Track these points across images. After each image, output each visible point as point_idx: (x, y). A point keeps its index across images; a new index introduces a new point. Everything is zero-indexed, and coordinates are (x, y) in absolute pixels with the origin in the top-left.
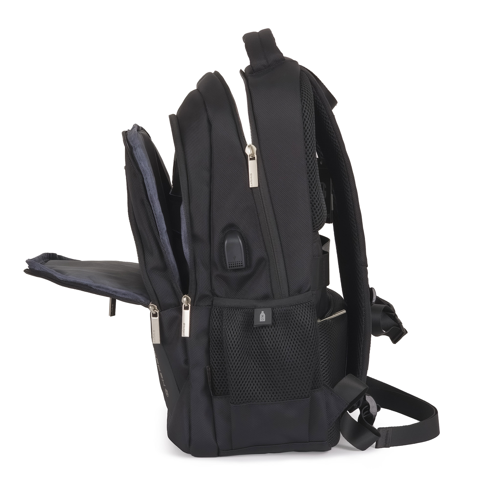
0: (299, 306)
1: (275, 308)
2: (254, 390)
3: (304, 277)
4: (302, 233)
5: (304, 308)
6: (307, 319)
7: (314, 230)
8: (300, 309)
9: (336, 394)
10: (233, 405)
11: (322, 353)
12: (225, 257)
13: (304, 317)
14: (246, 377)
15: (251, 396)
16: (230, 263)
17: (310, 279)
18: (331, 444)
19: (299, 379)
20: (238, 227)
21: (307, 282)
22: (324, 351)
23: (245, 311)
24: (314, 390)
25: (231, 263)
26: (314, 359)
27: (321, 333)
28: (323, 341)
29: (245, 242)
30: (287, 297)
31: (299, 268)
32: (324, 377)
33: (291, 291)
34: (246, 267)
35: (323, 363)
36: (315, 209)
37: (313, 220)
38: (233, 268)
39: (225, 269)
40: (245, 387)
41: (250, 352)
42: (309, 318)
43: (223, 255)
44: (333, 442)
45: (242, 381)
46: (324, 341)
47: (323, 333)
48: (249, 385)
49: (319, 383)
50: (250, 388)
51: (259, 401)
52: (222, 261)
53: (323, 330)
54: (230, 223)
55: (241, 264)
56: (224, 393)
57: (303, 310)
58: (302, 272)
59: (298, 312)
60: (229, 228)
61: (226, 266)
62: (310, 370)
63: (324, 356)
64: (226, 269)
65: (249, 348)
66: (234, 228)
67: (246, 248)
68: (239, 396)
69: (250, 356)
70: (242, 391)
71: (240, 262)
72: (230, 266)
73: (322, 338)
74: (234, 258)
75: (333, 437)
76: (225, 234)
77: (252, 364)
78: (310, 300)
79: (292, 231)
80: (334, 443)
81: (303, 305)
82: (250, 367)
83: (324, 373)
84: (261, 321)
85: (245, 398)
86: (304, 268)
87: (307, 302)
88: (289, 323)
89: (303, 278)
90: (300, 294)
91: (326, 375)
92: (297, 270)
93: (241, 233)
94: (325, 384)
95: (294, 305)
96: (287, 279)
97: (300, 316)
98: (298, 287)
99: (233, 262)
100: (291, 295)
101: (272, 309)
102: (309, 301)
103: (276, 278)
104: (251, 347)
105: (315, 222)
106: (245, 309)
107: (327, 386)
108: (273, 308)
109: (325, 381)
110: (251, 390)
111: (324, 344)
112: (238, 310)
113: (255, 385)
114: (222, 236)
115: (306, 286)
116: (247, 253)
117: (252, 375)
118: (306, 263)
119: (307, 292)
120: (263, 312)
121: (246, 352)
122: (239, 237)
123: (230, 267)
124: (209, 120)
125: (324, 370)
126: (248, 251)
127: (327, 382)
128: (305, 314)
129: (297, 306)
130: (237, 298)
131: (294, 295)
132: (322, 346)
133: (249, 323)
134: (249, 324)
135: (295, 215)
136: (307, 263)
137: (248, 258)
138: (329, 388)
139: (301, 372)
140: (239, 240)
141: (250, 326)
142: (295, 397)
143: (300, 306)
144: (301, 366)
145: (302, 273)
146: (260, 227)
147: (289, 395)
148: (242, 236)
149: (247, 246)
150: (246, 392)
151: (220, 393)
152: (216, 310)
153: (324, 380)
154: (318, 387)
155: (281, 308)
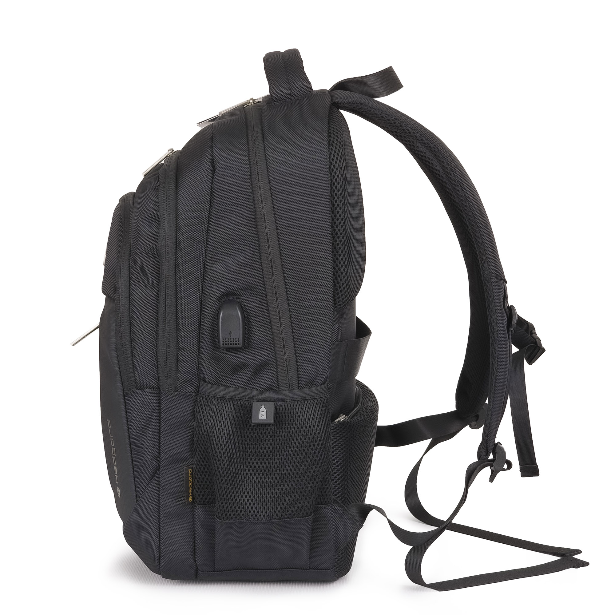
0: (309, 401)
1: (279, 402)
2: (246, 504)
3: (318, 365)
4: (318, 311)
5: (314, 405)
6: (317, 419)
7: (336, 309)
8: (310, 405)
9: (349, 513)
10: (219, 520)
11: (335, 461)
12: (218, 331)
13: (314, 416)
14: (238, 486)
15: (241, 511)
16: (224, 340)
17: (326, 369)
18: (337, 573)
19: (301, 492)
20: (238, 296)
21: (322, 373)
22: (338, 459)
23: (241, 404)
24: (321, 506)
25: (226, 339)
26: (321, 468)
27: (336, 437)
28: (337, 447)
29: (245, 315)
30: (295, 390)
31: (313, 354)
32: (336, 491)
33: (301, 383)
34: (243, 347)
35: (335, 474)
36: (338, 283)
37: (334, 296)
38: (227, 346)
39: (216, 347)
40: (235, 498)
41: (244, 456)
42: (320, 418)
43: (216, 329)
44: (340, 571)
45: (233, 491)
46: (339, 447)
47: (338, 437)
48: (240, 496)
49: (328, 498)
50: (242, 501)
51: (251, 518)
52: (214, 336)
53: (338, 433)
54: (229, 291)
55: (237, 341)
56: (208, 501)
57: (313, 408)
58: (316, 359)
59: (307, 409)
60: (226, 297)
61: (219, 343)
62: (315, 482)
63: (337, 465)
64: (218, 346)
65: (243, 450)
66: (233, 297)
67: (245, 323)
68: (228, 509)
69: (244, 460)
70: (232, 503)
71: (237, 340)
72: (225, 343)
73: (337, 443)
74: (229, 334)
75: (340, 565)
76: (221, 303)
77: (245, 470)
78: (324, 396)
79: (306, 308)
80: (342, 572)
81: (314, 402)
82: (243, 474)
83: (336, 486)
84: (260, 418)
85: (234, 513)
86: (319, 354)
87: (319, 398)
88: (294, 421)
89: (317, 367)
90: (312, 387)
91: (338, 488)
92: (310, 357)
93: (241, 304)
94: (337, 500)
95: (303, 400)
96: (297, 367)
97: (309, 414)
98: (310, 378)
99: (228, 339)
100: (301, 387)
101: (275, 404)
102: (322, 397)
103: (283, 365)
104: (246, 449)
105: (337, 299)
106: (241, 401)
107: (339, 503)
108: (276, 402)
109: (337, 496)
110: (242, 504)
111: (338, 450)
112: (232, 402)
113: (247, 497)
114: (218, 306)
115: (320, 377)
116: (246, 329)
117: (245, 484)
118: (321, 349)
119: (322, 385)
120: (263, 407)
121: (239, 454)
122: (237, 308)
123: (223, 344)
124: (213, 161)
125: (336, 482)
126: (247, 327)
127: (338, 497)
128: (315, 412)
129: (306, 402)
130: (229, 386)
131: (304, 388)
132: (336, 453)
133: (244, 418)
134: (244, 420)
135: (311, 288)
136: (323, 349)
137: (247, 336)
138: (341, 505)
139: (304, 483)
140: (237, 311)
141: (245, 422)
142: (295, 514)
143: (311, 402)
144: (304, 476)
145: (316, 361)
146: (266, 300)
147: (288, 511)
148: (242, 308)
149: (246, 321)
150: (235, 505)
151: (204, 501)
152: (203, 398)
153: (335, 495)
154: (325, 502)
155: (286, 402)
